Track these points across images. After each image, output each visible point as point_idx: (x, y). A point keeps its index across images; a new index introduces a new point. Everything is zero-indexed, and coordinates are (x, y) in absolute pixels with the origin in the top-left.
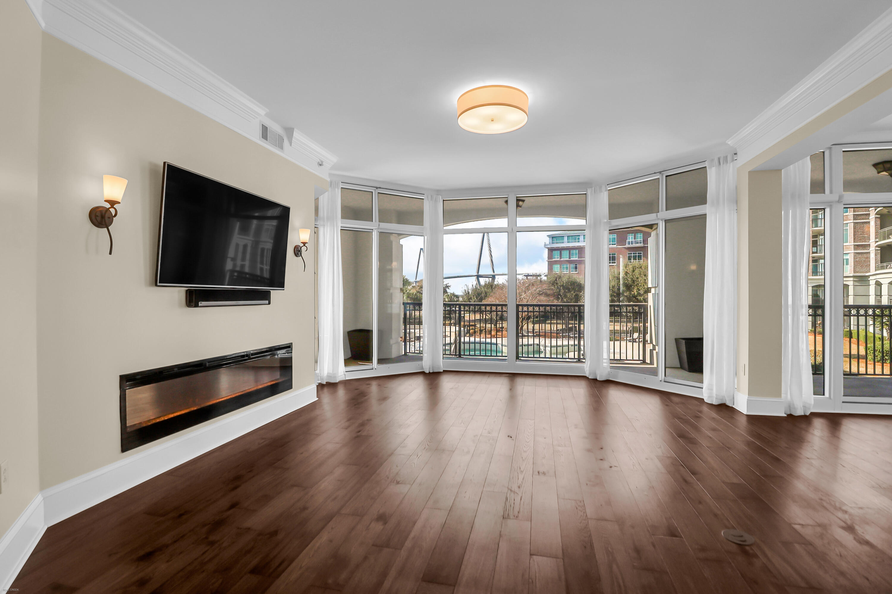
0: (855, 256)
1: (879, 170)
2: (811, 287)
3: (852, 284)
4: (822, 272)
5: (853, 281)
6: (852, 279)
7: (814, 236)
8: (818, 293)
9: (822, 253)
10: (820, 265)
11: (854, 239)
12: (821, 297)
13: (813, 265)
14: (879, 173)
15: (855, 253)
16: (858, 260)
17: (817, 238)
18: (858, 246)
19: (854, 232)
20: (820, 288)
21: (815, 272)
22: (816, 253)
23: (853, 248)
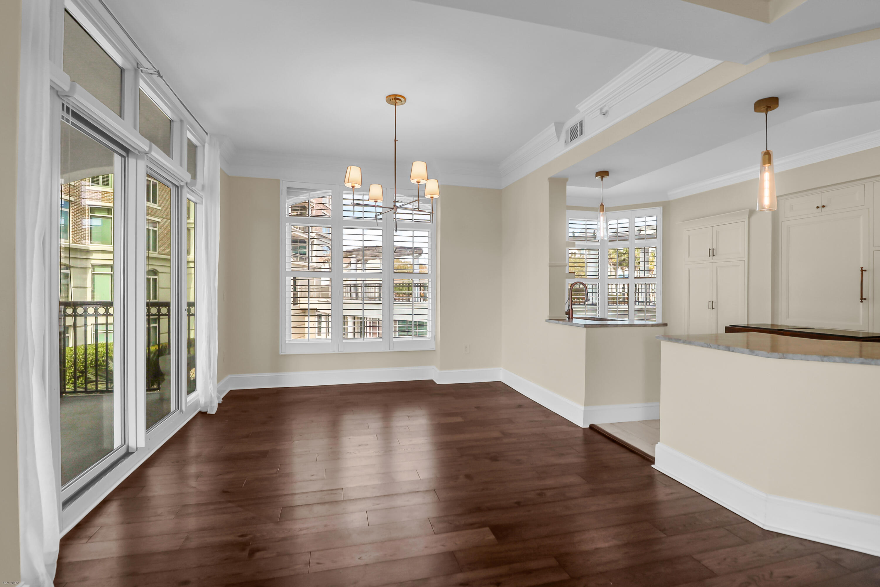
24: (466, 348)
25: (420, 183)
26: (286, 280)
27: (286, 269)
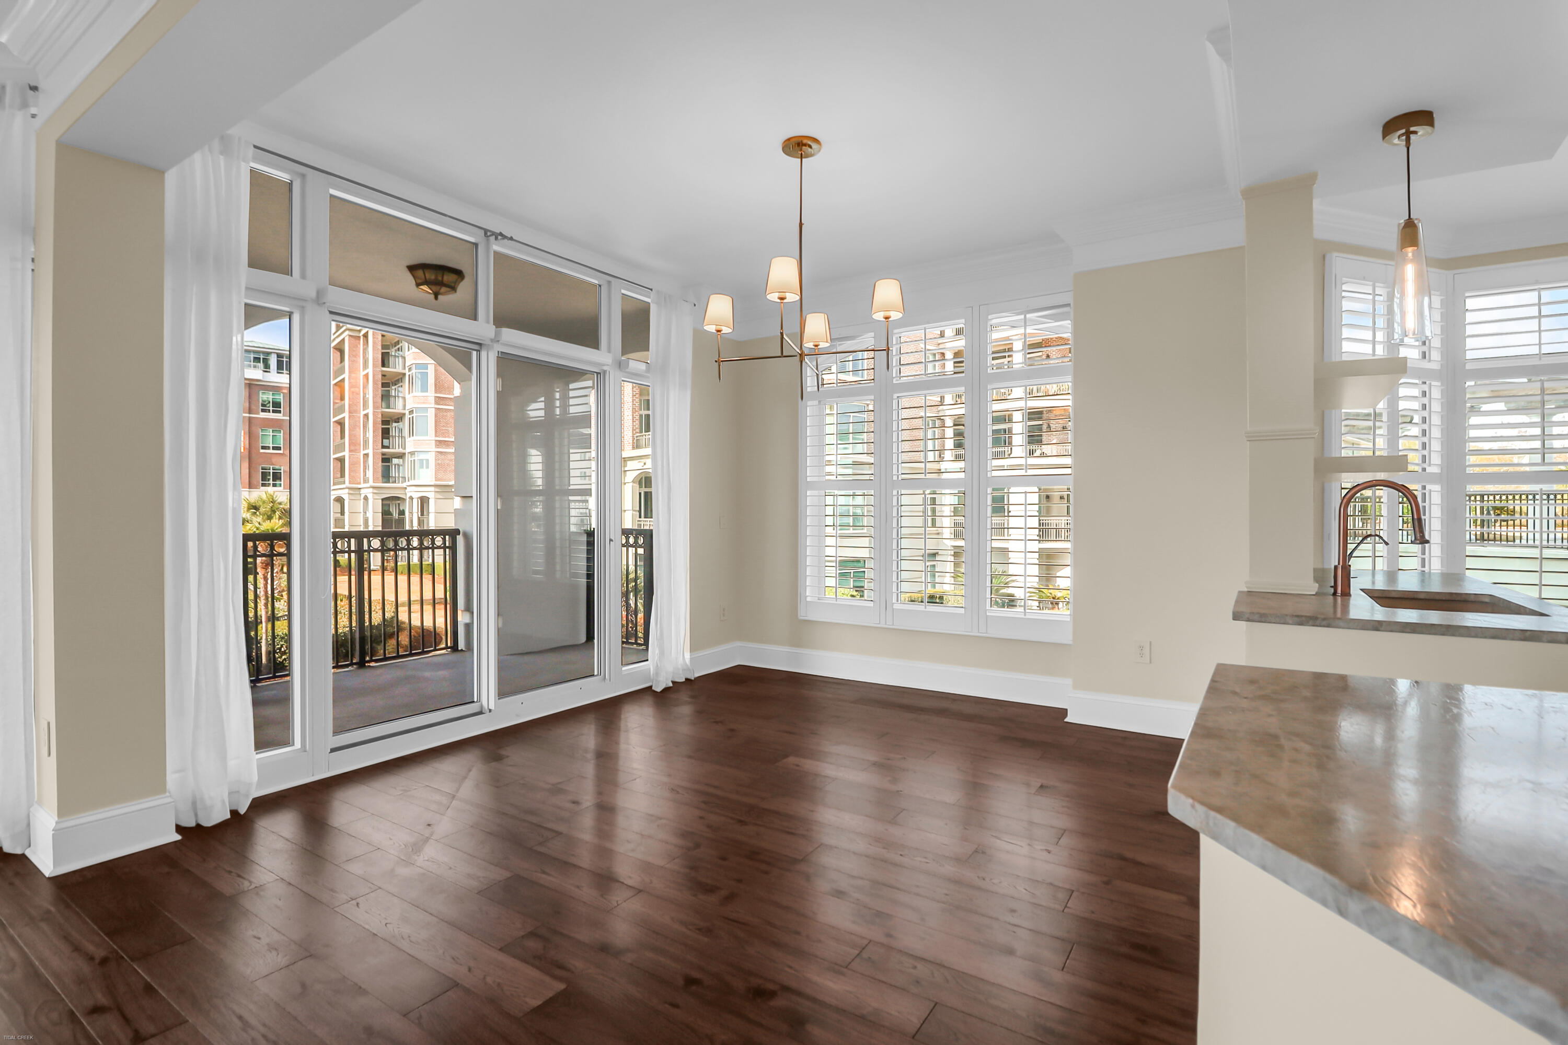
0: (436, 456)
1: (419, 281)
2: (381, 501)
3: (434, 497)
4: (395, 477)
5: (436, 492)
6: (432, 489)
7: (385, 422)
8: (391, 510)
9: (396, 449)
10: (393, 466)
11: (436, 432)
12: (394, 515)
13: (383, 465)
14: (418, 285)
15: (438, 452)
16: (440, 462)
17: (389, 425)
18: (440, 441)
19: (436, 422)
20: (394, 502)
21: (386, 476)
22: (388, 447)
23: (434, 444)
24: (1141, 648)
25: (785, 301)
26: (806, 496)
27: (808, 478)
